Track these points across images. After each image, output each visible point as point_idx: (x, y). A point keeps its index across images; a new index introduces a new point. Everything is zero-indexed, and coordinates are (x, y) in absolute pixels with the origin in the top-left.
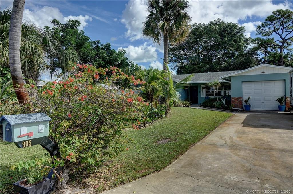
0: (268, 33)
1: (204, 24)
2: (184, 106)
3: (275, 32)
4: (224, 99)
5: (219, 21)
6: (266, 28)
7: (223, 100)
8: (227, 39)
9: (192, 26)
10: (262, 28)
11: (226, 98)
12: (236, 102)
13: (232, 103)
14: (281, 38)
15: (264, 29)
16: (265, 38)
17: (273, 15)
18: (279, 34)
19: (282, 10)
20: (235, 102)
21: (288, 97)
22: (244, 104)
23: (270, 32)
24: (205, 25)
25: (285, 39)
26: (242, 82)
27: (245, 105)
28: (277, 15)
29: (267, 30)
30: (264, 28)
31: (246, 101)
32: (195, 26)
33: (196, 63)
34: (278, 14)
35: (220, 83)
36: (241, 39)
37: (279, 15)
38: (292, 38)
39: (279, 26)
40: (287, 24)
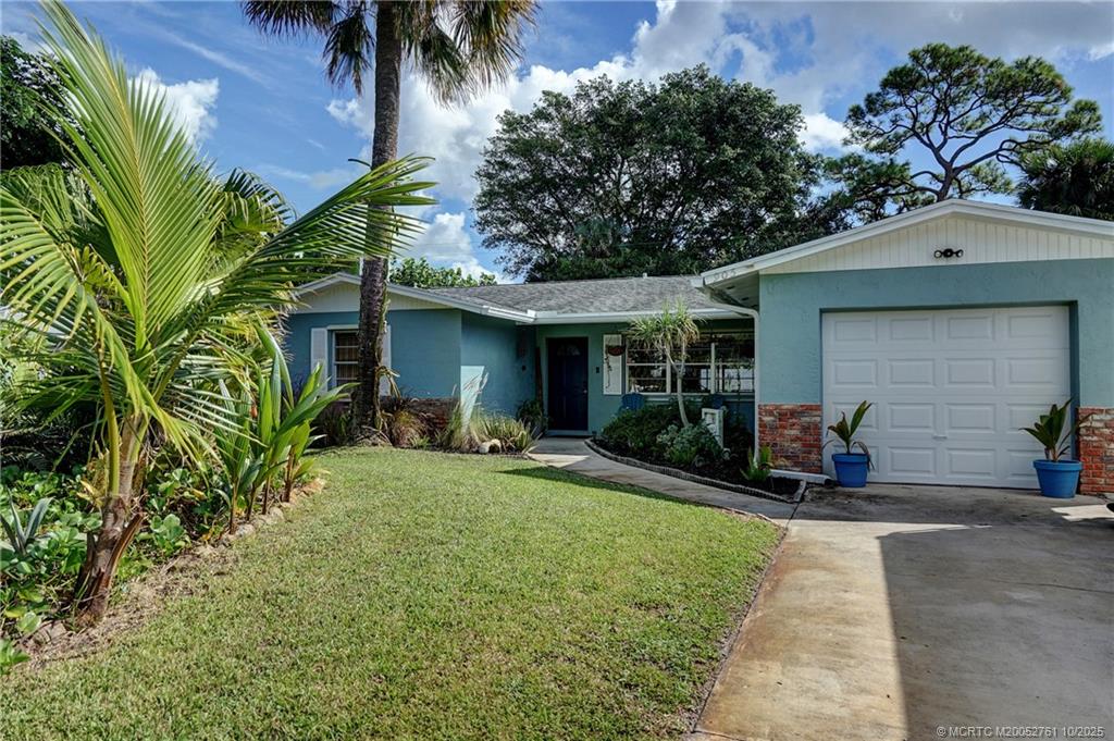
0: (890, 141)
1: (640, 84)
2: (493, 450)
3: (915, 139)
4: (716, 411)
5: (702, 78)
6: (883, 117)
7: (708, 419)
8: (730, 152)
9: (591, 91)
10: (869, 117)
11: (726, 404)
12: (786, 432)
13: (761, 439)
14: (940, 160)
15: (876, 121)
16: (876, 159)
17: (910, 65)
18: (930, 145)
19: (947, 48)
20: (781, 435)
21: (1093, 412)
22: (832, 445)
23: (898, 138)
24: (647, 89)
25: (954, 166)
26: (822, 311)
27: (833, 452)
28: (925, 65)
29: (887, 127)
30: (875, 116)
31: (843, 431)
32: (605, 93)
33: (604, 248)
34: (928, 61)
35: (696, 322)
36: (787, 155)
37: (931, 67)
38: (978, 165)
39: (931, 115)
40: (960, 109)
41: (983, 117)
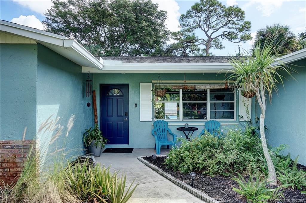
3: (200, 28)
14: (207, 35)
18: (204, 31)
29: (192, 23)
30: (188, 19)
34: (204, 3)
41: (217, 24)
